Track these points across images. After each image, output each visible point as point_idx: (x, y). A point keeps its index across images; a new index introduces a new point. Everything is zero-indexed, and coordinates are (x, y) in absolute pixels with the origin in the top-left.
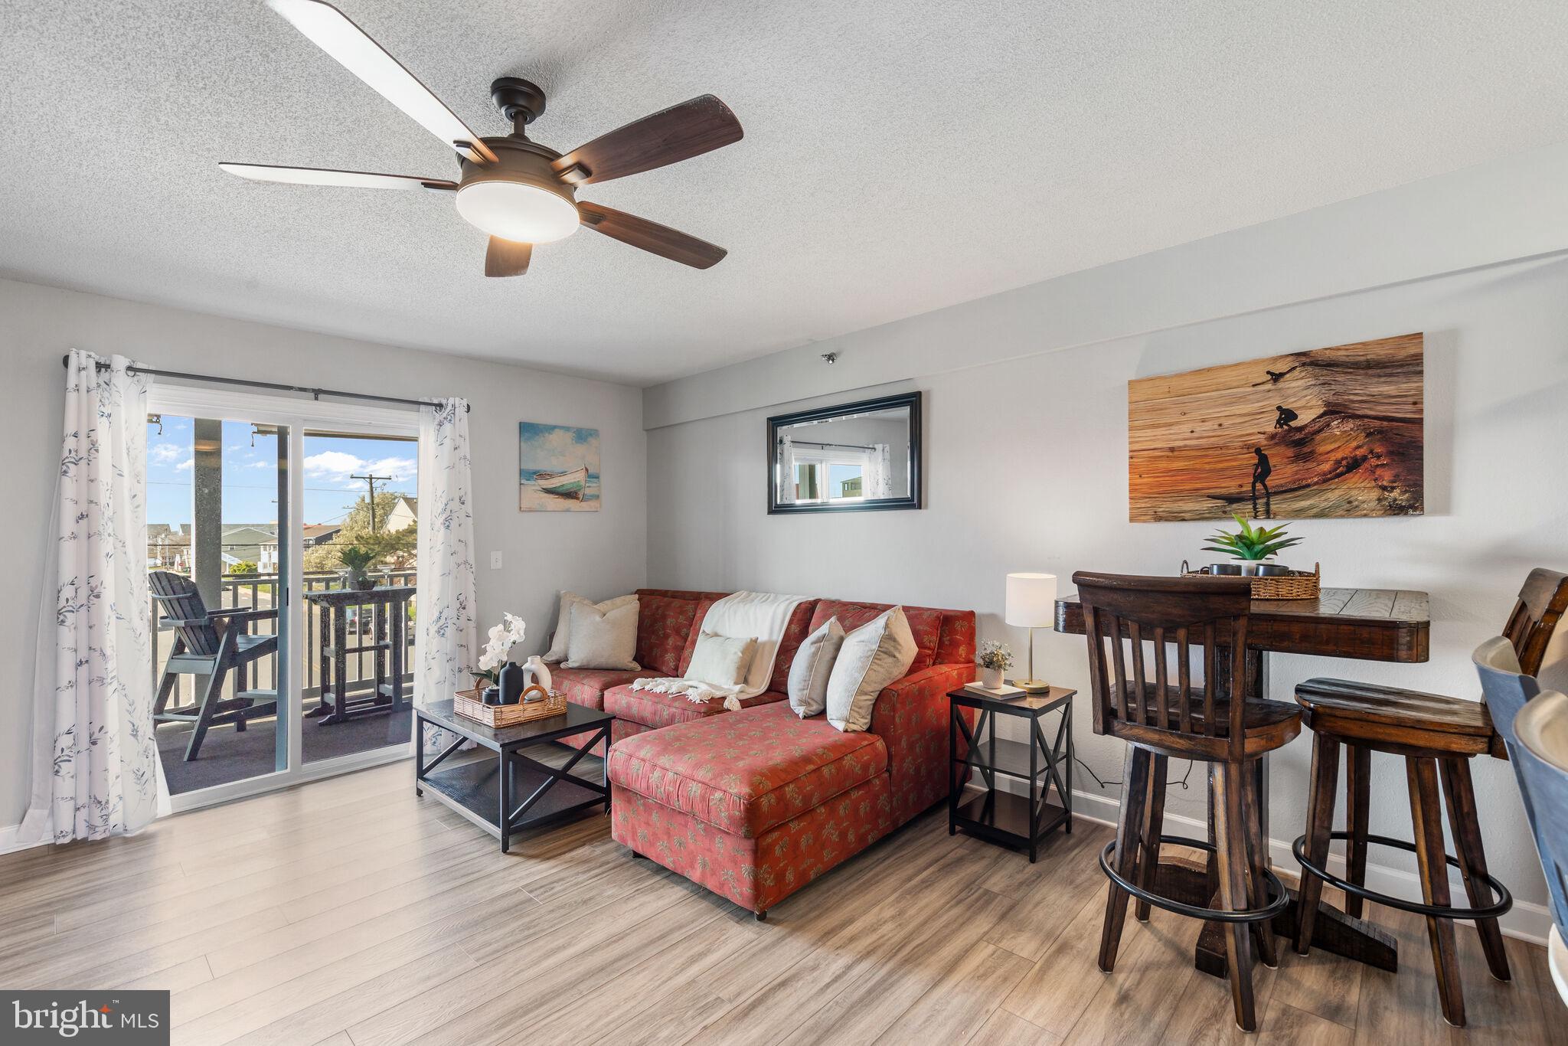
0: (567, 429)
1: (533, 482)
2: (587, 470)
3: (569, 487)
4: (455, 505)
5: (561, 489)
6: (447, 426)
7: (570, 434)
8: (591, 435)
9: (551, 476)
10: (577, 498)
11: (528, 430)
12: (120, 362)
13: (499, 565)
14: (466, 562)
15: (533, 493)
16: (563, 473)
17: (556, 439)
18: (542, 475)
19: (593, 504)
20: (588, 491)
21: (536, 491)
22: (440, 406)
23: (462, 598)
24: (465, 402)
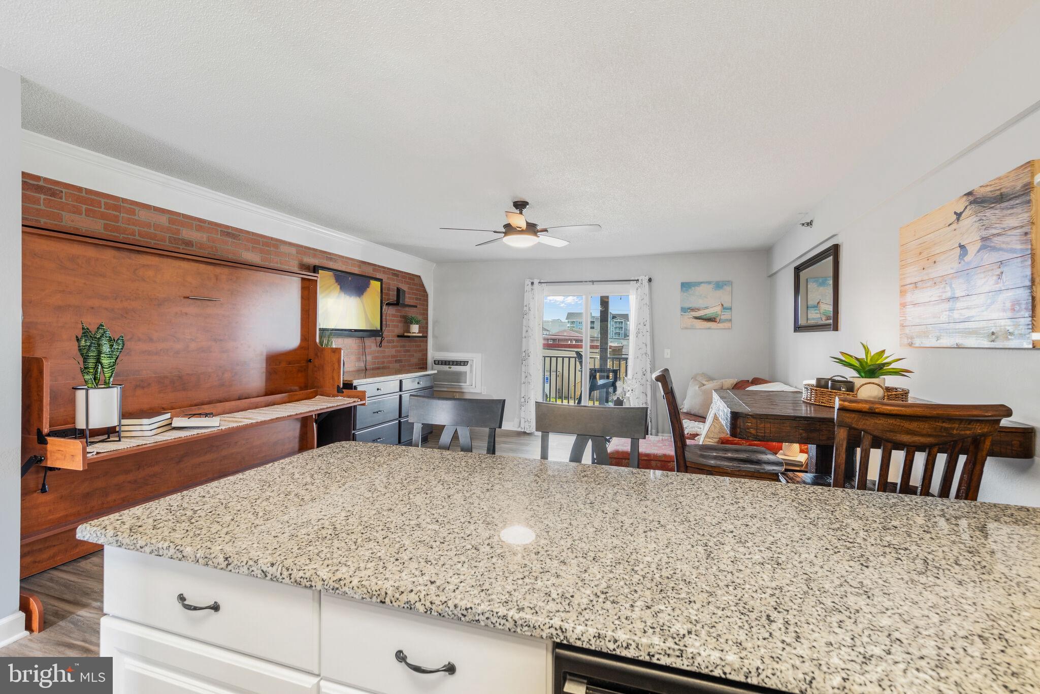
0: (709, 283)
1: (687, 314)
2: (722, 305)
3: (710, 315)
4: (641, 326)
5: (704, 317)
6: (639, 289)
7: (711, 286)
8: (726, 284)
9: (699, 310)
10: (716, 322)
11: (686, 286)
12: (536, 281)
13: (669, 356)
14: (646, 354)
15: (688, 319)
16: (707, 308)
17: (703, 288)
18: (693, 310)
19: (727, 325)
20: (723, 317)
21: (689, 318)
22: (638, 280)
23: (644, 370)
24: (647, 278)
